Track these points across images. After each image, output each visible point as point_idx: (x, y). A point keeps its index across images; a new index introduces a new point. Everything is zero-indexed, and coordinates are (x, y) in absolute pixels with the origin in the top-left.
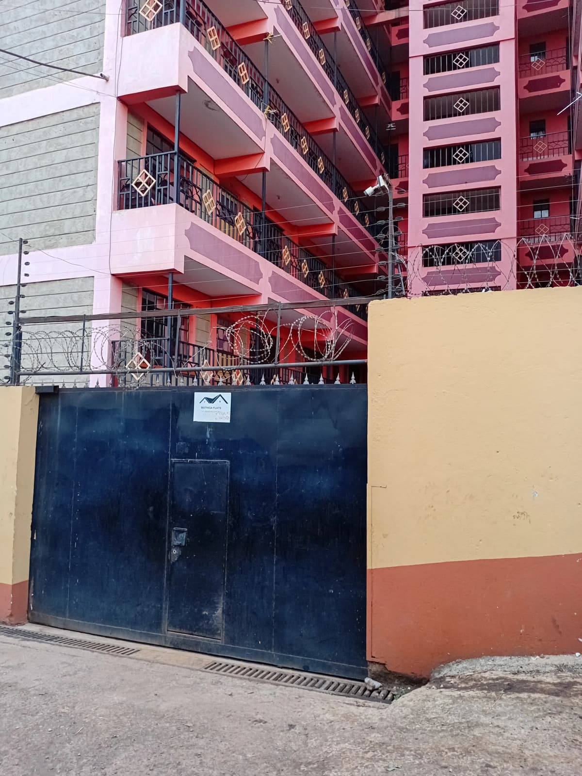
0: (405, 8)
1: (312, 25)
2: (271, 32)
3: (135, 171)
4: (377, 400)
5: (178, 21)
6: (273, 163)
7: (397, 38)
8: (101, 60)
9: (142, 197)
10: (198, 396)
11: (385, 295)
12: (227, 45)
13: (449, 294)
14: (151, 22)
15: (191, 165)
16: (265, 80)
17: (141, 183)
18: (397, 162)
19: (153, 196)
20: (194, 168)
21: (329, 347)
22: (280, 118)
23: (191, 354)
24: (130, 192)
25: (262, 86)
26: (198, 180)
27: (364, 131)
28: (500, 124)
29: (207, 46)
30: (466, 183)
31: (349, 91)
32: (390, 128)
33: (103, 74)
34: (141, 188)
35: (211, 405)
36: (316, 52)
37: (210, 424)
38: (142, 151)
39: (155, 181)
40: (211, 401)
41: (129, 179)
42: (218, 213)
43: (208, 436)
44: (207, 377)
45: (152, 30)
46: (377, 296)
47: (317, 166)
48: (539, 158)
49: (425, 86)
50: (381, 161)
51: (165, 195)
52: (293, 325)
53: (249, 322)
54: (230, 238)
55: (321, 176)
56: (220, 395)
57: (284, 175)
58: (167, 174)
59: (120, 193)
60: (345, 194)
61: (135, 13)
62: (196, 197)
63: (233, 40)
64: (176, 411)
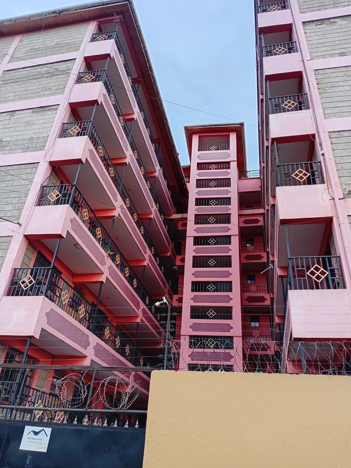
0: (186, 214)
1: (138, 215)
2: (117, 215)
3: (24, 275)
4: (151, 442)
5: (67, 203)
6: (107, 279)
7: (181, 226)
8: (20, 215)
9: (24, 290)
10: (28, 429)
11: (162, 367)
12: (92, 219)
13: (200, 370)
14: (53, 202)
15: (58, 276)
16: (110, 238)
17: (25, 282)
18: (177, 286)
19: (31, 290)
20: (60, 277)
21: (124, 399)
22: (115, 256)
23: (31, 395)
24: (17, 286)
25: (108, 240)
26: (61, 284)
27: (161, 269)
28: (231, 274)
29: (81, 218)
30: (214, 302)
31: (155, 248)
32: (175, 268)
33: (19, 222)
34: (24, 285)
35: (36, 437)
36: (139, 228)
37: (31, 453)
38: (31, 264)
39: (34, 282)
40: (36, 433)
41: (19, 279)
42: (69, 304)
43: (28, 462)
44: (38, 414)
45: (53, 206)
46: (157, 367)
47: (133, 283)
48: (252, 294)
49: (193, 251)
50: (169, 285)
51: (39, 290)
52: (102, 382)
53: (74, 377)
54: (74, 320)
55: (134, 289)
56: (43, 430)
57: (113, 286)
58: (43, 279)
59: (11, 286)
60: (147, 300)
61: (45, 196)
62: (58, 294)
63: (96, 216)
64: (8, 440)
